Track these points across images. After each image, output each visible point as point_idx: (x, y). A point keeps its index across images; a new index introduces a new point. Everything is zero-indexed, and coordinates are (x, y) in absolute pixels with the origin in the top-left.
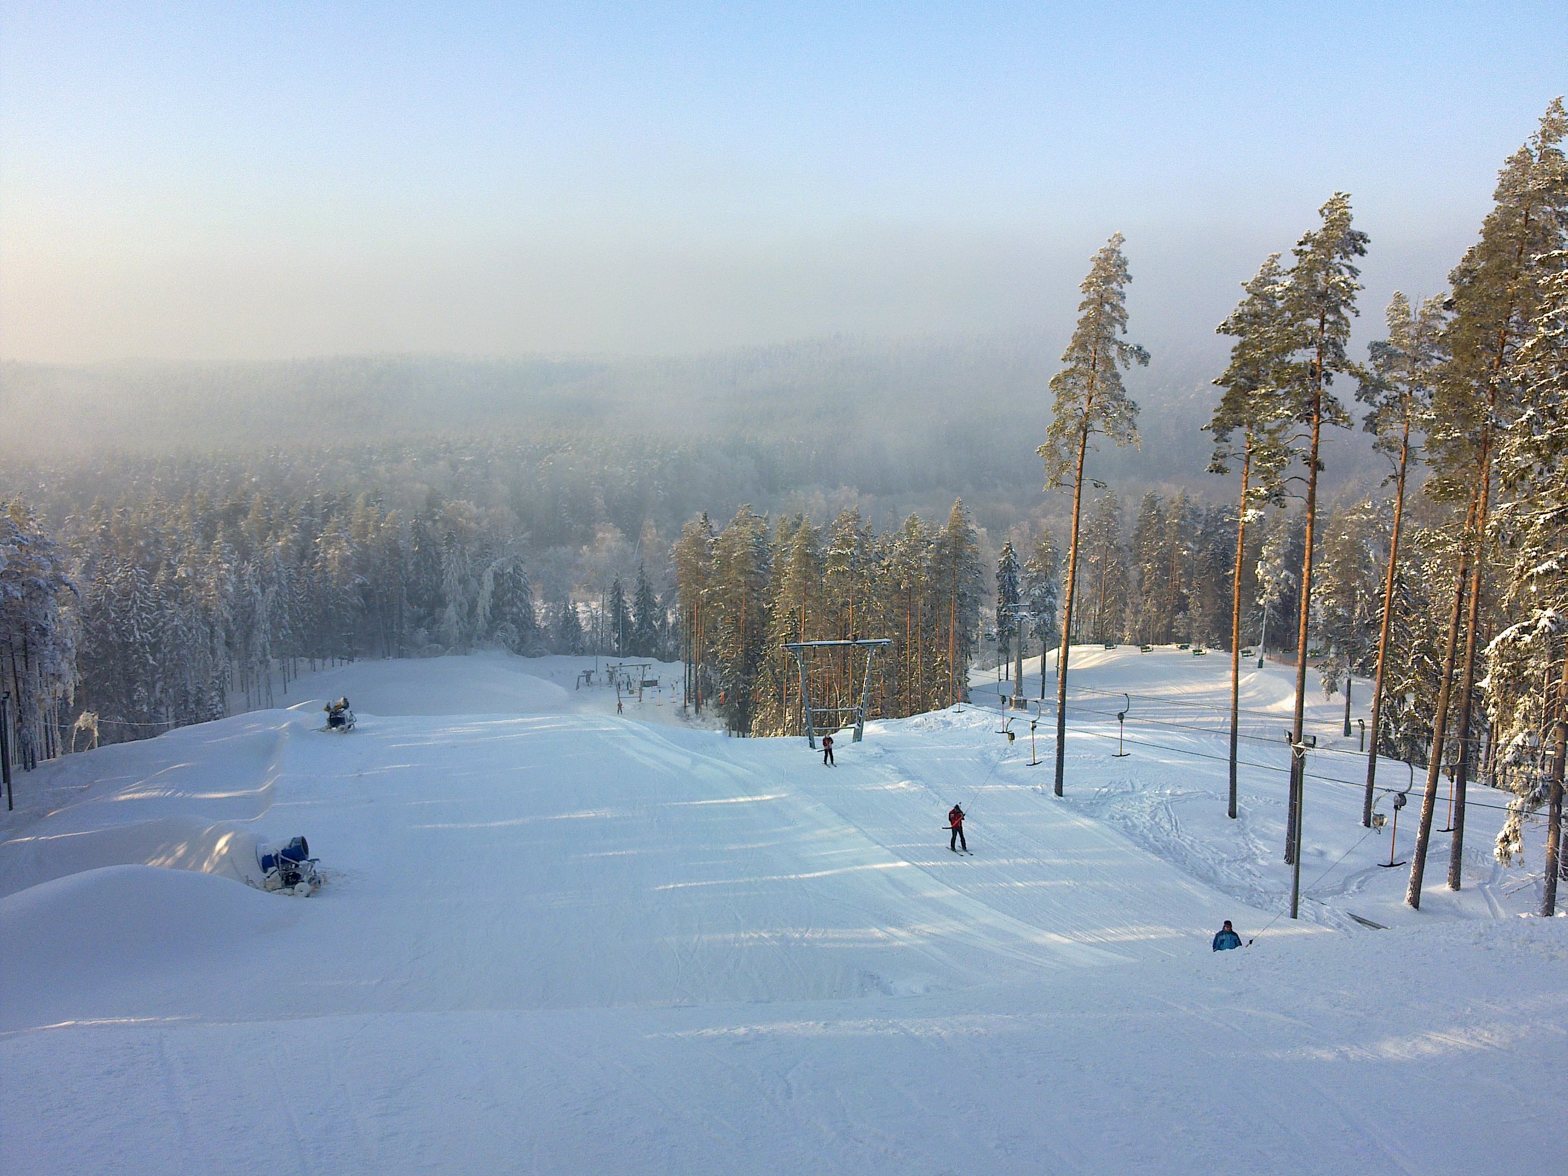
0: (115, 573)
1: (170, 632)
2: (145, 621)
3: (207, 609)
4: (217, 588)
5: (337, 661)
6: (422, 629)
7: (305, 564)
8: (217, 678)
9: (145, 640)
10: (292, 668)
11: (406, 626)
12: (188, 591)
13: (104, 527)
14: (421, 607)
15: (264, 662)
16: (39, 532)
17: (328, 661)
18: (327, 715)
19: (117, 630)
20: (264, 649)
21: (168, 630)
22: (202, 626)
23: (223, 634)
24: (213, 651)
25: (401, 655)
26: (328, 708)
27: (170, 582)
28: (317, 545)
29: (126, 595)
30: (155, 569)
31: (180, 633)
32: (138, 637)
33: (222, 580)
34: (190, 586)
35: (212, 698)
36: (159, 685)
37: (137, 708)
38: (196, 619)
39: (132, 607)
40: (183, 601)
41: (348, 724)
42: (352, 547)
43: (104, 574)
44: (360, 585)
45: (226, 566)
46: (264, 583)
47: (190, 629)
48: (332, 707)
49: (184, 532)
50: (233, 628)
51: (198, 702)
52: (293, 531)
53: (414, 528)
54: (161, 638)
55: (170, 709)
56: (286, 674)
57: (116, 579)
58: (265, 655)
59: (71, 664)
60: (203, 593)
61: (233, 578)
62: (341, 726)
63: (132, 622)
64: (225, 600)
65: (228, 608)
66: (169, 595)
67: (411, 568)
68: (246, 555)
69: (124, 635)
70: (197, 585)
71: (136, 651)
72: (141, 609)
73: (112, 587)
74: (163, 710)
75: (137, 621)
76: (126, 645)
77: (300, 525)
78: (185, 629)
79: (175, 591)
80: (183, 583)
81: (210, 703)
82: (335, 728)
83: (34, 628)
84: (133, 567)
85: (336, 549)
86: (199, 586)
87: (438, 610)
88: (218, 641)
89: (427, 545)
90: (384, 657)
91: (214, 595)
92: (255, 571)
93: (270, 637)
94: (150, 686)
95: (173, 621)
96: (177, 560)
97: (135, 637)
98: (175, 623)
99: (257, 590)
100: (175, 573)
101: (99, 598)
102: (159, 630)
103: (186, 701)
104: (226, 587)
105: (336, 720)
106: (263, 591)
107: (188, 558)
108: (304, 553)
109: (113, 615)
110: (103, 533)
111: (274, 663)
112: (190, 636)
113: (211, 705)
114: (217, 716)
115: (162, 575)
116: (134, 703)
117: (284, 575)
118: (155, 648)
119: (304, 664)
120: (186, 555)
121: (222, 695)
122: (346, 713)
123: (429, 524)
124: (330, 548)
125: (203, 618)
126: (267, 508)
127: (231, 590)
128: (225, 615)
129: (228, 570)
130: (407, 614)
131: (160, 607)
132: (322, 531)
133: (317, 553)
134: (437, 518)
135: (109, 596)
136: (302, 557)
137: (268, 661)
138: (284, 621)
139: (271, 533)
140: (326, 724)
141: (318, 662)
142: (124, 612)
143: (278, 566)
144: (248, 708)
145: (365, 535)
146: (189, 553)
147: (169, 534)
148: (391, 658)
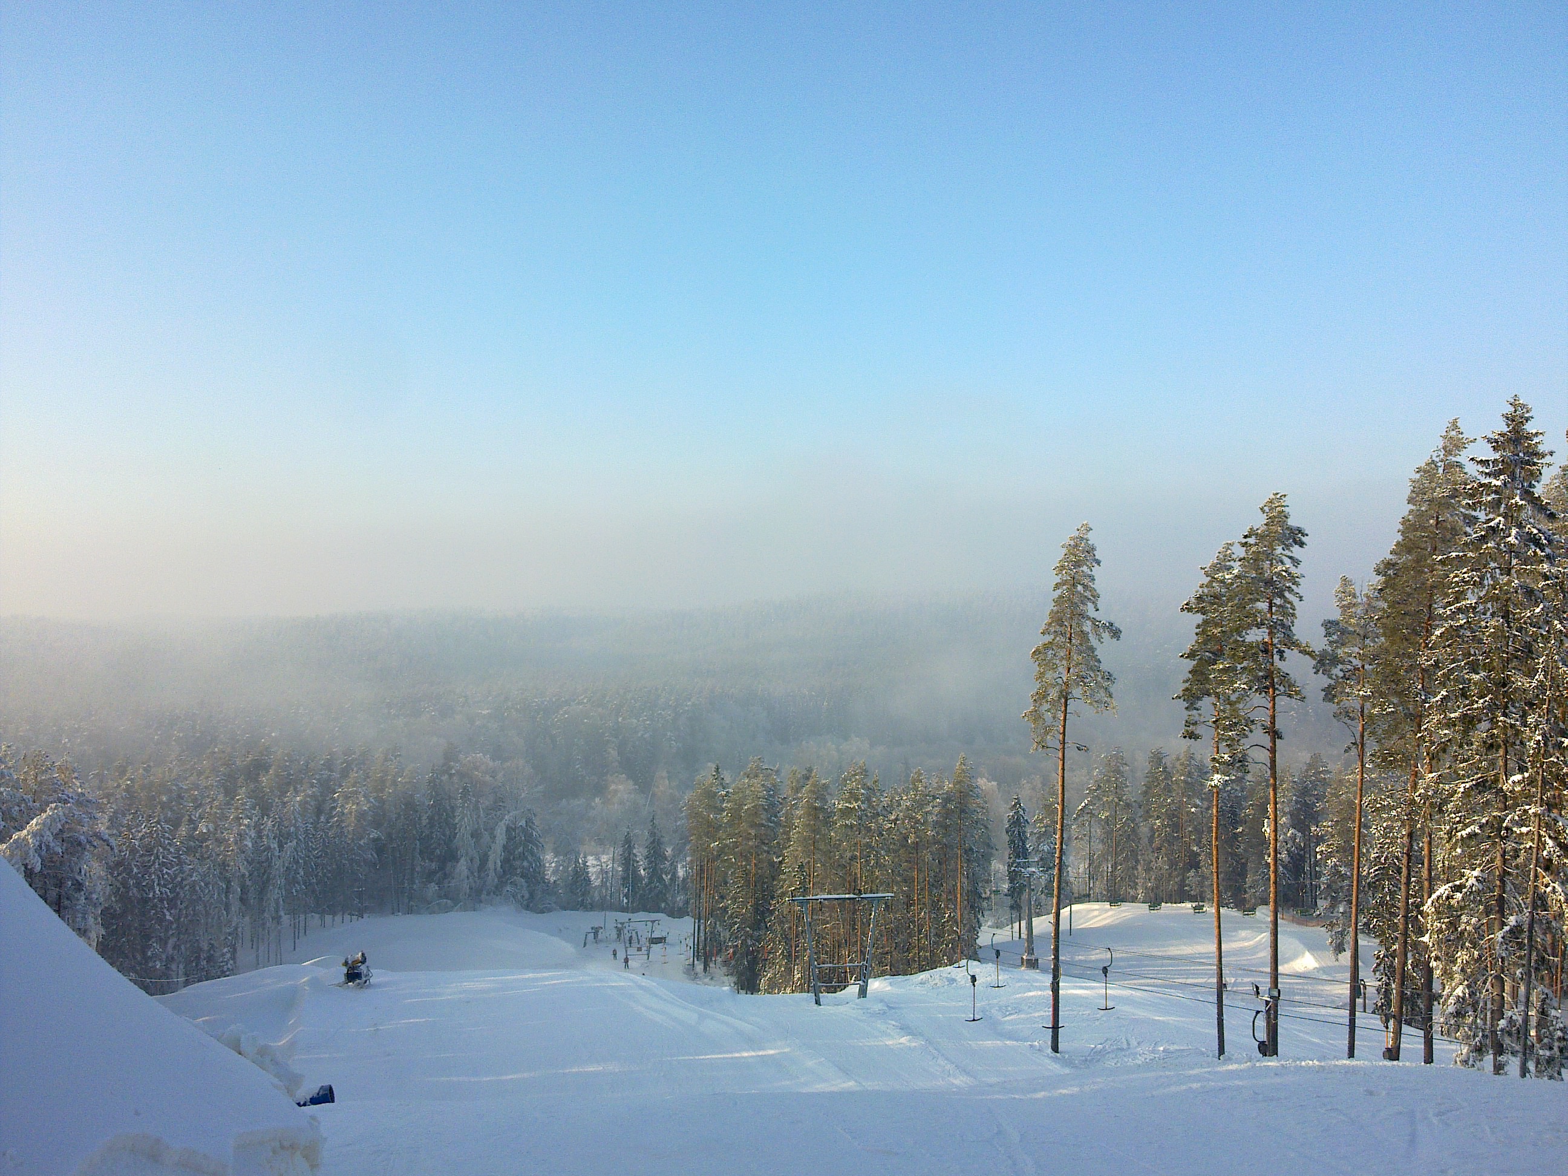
0: (139, 829)
1: (188, 887)
2: (166, 876)
3: (224, 865)
4: (236, 843)
5: (347, 917)
6: (433, 884)
7: (322, 819)
8: (230, 934)
9: (164, 896)
10: (302, 924)
11: (417, 881)
12: (207, 846)
13: (129, 782)
14: (432, 862)
15: (277, 919)
16: (80, 790)
17: (338, 918)
18: (345, 970)
19: (138, 885)
20: (277, 903)
21: (186, 885)
22: (219, 882)
23: (239, 890)
24: (227, 907)
25: (410, 911)
26: (346, 963)
27: (191, 837)
28: (334, 800)
29: (149, 851)
30: (176, 824)
31: (198, 888)
32: (157, 892)
33: (241, 836)
34: (210, 842)
35: (223, 955)
36: (171, 942)
37: (150, 965)
38: (214, 875)
39: (154, 862)
40: (202, 856)
41: (364, 979)
42: (369, 802)
43: (130, 830)
44: (375, 840)
45: (246, 822)
46: (282, 838)
47: (207, 884)
48: (350, 962)
49: (206, 787)
50: (248, 883)
51: (209, 959)
52: (312, 785)
53: (430, 782)
54: (178, 893)
55: (181, 966)
56: (297, 930)
57: (140, 835)
58: (277, 911)
59: (96, 919)
60: (222, 849)
61: (253, 833)
62: (358, 981)
63: (153, 877)
64: (243, 855)
65: (245, 863)
66: (190, 850)
67: (425, 821)
68: (265, 811)
69: (144, 891)
70: (217, 840)
71: (155, 906)
72: (163, 864)
73: (137, 844)
74: (174, 966)
75: (158, 876)
76: (145, 901)
77: (318, 780)
78: (203, 884)
79: (196, 845)
80: (204, 838)
81: (221, 960)
82: (351, 983)
83: (70, 883)
84: (158, 822)
85: (353, 804)
86: (219, 842)
87: (449, 864)
88: (233, 897)
89: (442, 799)
90: (393, 913)
91: (232, 850)
92: (274, 826)
93: (284, 893)
94: (163, 942)
95: (191, 876)
96: (197, 816)
97: (155, 892)
98: (194, 879)
99: (275, 845)
100: (195, 829)
101: (123, 854)
102: (176, 886)
103: (198, 958)
104: (245, 843)
105: (353, 975)
106: (281, 846)
107: (210, 814)
108: (320, 808)
109: (135, 870)
110: (128, 789)
111: (286, 919)
112: (207, 891)
113: (222, 962)
114: (228, 973)
115: (183, 830)
116: (147, 959)
117: (301, 830)
118: (172, 903)
119: (315, 919)
120: (208, 810)
121: (234, 951)
122: (363, 968)
123: (445, 778)
124: (347, 804)
125: (221, 873)
126: (287, 764)
127: (250, 845)
128: (243, 870)
129: (248, 826)
130: (418, 869)
131: (181, 863)
132: (340, 786)
133: (334, 808)
134: (453, 772)
135: (133, 851)
136: (319, 811)
137: (280, 917)
138: (298, 876)
139: (292, 788)
140: (343, 979)
141: (328, 918)
142: (146, 868)
143: (296, 821)
144: (257, 966)
145: (382, 790)
146: (211, 808)
147: (191, 789)
148: (400, 914)
